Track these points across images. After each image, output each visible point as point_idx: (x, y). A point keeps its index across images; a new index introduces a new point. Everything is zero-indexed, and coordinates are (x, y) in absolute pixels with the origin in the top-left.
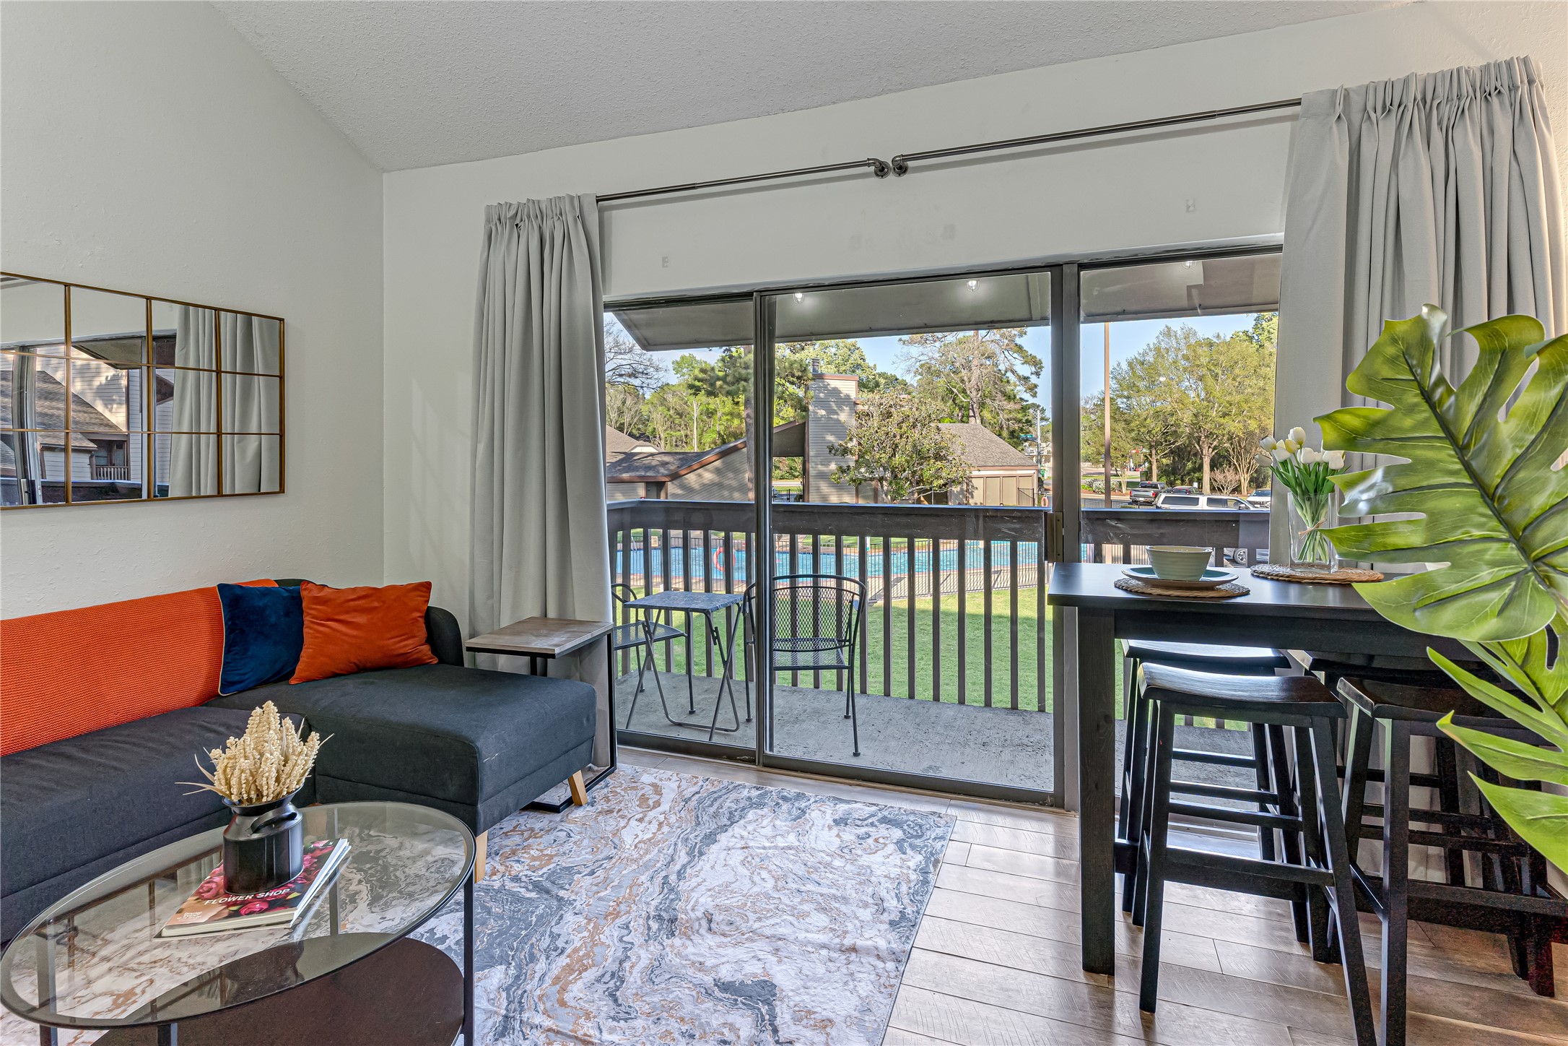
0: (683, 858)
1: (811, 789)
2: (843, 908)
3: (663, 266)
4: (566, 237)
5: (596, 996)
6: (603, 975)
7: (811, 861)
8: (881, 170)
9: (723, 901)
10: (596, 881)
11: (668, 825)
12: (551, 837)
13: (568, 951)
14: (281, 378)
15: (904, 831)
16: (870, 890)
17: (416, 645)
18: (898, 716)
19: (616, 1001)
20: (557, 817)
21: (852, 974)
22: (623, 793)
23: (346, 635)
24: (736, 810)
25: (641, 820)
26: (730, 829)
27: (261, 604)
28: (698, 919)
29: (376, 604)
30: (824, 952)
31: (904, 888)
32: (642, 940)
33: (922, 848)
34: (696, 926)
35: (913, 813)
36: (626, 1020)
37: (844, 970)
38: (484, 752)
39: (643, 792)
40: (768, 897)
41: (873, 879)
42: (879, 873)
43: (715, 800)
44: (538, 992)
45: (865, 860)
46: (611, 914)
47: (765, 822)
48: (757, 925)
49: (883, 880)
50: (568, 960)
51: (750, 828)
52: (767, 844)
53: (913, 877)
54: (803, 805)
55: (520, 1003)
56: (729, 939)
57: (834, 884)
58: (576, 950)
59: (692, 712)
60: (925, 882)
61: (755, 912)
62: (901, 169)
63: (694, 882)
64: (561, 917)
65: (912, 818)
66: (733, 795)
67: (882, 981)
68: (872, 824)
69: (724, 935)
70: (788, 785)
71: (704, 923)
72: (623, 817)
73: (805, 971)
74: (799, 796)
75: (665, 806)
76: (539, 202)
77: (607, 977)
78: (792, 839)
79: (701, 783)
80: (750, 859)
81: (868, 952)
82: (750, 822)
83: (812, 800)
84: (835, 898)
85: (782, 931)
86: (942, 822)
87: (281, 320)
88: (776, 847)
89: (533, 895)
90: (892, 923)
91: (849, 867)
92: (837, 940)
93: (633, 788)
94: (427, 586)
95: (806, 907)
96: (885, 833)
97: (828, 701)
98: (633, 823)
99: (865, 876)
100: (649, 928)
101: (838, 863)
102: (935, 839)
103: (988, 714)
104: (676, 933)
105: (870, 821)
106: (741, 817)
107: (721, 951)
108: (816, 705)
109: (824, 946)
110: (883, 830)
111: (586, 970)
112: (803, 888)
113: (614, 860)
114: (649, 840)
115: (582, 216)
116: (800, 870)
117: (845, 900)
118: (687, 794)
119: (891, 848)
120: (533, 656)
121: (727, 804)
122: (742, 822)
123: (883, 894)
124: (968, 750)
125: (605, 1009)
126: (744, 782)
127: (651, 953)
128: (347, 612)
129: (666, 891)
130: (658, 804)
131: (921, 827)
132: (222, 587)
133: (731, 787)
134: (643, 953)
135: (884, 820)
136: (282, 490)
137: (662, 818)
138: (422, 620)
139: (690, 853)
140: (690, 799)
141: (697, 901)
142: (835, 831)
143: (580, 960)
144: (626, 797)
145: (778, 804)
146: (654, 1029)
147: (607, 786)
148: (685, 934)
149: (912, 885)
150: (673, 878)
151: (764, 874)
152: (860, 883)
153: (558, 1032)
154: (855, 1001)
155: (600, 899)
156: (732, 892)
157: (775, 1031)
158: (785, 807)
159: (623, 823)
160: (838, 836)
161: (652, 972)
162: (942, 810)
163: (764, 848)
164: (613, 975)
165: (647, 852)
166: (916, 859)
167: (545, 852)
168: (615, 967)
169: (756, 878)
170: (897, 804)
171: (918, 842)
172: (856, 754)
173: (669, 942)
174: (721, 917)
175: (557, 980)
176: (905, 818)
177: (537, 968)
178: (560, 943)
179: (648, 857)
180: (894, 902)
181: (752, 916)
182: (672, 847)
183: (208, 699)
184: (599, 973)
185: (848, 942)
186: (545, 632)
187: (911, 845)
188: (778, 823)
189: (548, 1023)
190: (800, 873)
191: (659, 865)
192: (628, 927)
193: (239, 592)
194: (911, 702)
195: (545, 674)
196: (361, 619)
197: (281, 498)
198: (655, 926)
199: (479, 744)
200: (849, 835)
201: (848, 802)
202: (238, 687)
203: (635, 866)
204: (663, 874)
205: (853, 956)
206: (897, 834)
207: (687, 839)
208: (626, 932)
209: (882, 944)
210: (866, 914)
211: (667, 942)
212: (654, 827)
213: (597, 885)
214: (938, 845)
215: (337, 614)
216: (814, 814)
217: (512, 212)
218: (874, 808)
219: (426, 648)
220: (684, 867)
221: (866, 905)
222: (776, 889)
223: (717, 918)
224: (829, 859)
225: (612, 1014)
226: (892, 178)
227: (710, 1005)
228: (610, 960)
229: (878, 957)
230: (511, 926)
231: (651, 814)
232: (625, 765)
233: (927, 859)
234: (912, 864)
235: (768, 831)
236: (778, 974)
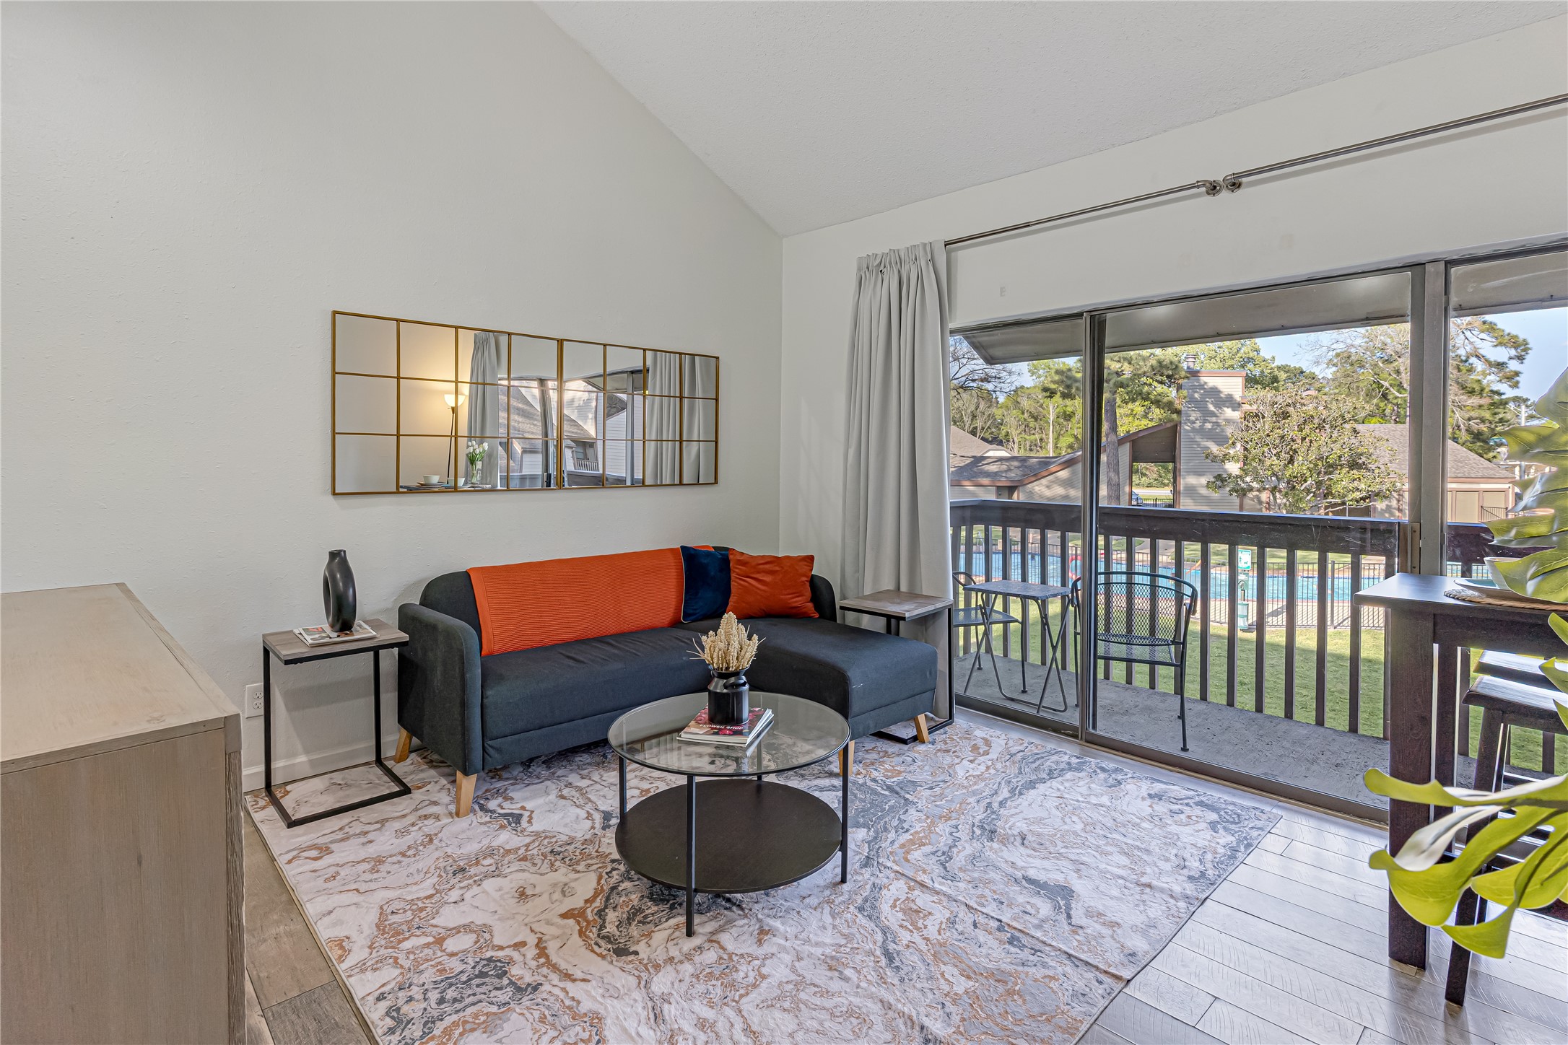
0: (1005, 793)
1: (1130, 769)
2: (1145, 857)
3: (1001, 296)
4: (919, 278)
5: (931, 862)
6: (937, 852)
7: (1120, 818)
8: (1213, 188)
9: (1035, 828)
10: (933, 794)
11: (995, 769)
12: (900, 759)
13: (912, 832)
14: (717, 400)
15: (1220, 816)
16: (1174, 851)
17: (802, 601)
18: (1238, 725)
19: (945, 868)
20: (905, 747)
21: (1144, 901)
22: (958, 740)
23: (757, 588)
24: (1055, 770)
25: (971, 761)
26: (1049, 782)
27: (706, 561)
28: (1014, 835)
29: (777, 568)
30: (1121, 881)
31: (1209, 856)
32: (968, 838)
33: (1236, 832)
34: (1012, 839)
35: (1234, 804)
36: (952, 881)
37: (1137, 897)
38: (853, 680)
39: (975, 742)
40: (1075, 833)
41: (1179, 843)
42: (1185, 840)
43: (1038, 759)
44: (890, 849)
45: (1174, 828)
46: (944, 817)
47: (1081, 783)
48: (1063, 851)
49: (1188, 847)
50: (911, 837)
51: (1067, 785)
52: (1081, 799)
53: (1221, 850)
54: (1120, 777)
55: (877, 852)
56: (1038, 854)
57: (1139, 839)
58: (917, 832)
59: (1024, 692)
60: (1233, 857)
61: (1063, 842)
62: (1235, 185)
63: (1013, 811)
64: (907, 810)
65: (1231, 807)
66: (1055, 758)
67: (1171, 912)
68: (1187, 804)
69: (1034, 850)
70: (1110, 761)
71: (1019, 839)
72: (958, 757)
73: (1101, 889)
74: (1116, 770)
75: (993, 755)
76: (899, 250)
77: (940, 853)
78: (1105, 800)
79: (1026, 745)
80: (1063, 806)
81: (1162, 890)
82: (1067, 780)
83: (1130, 775)
84: (1139, 848)
85: (1084, 859)
86: (1265, 817)
87: (717, 357)
88: (1089, 803)
89: (886, 793)
90: (1190, 877)
91: (1156, 830)
92: (1135, 877)
93: (966, 738)
94: (810, 559)
95: (1109, 849)
96: (1200, 814)
97: (1163, 701)
98: (965, 762)
99: (1172, 840)
100: (973, 832)
101: (1145, 825)
102: (1253, 828)
103: (1352, 739)
104: (995, 840)
105: (1186, 801)
106: (1060, 775)
107: (1030, 860)
108: (1149, 703)
109: (1121, 877)
110: (1197, 811)
111: (924, 845)
112: (1109, 835)
113: (948, 784)
114: (978, 776)
115: (932, 259)
116: (1110, 823)
117: (1148, 852)
118: (1014, 750)
119: (1202, 825)
120: (889, 617)
121: (1048, 763)
122: (1060, 779)
123: (1187, 856)
124: (1315, 767)
125: (937, 871)
126: (1067, 752)
127: (974, 847)
128: (759, 573)
129: (989, 812)
130: (986, 753)
131: (1239, 816)
132: (683, 548)
133: (1053, 752)
134: (967, 845)
135: (1201, 804)
136: (716, 482)
137: (990, 763)
138: (808, 584)
139: (1012, 791)
140: (1015, 754)
141: (1014, 824)
142: (1149, 802)
143: (920, 839)
144: (961, 743)
145: (1095, 771)
146: (973, 891)
147: (945, 733)
148: (1002, 842)
149: (1218, 856)
150: (995, 805)
151: (1075, 818)
152: (1165, 844)
153: (903, 875)
154: (1143, 918)
155: (936, 806)
156: (1044, 824)
157: (1069, 917)
158: (1102, 775)
159: (957, 761)
160: (1150, 806)
161: (973, 859)
162: (1267, 809)
163: (1078, 801)
164: (944, 853)
165: (975, 783)
166: (1225, 839)
167: (896, 768)
168: (946, 849)
169: (1067, 820)
170: (1216, 795)
171: (1233, 827)
172: (1184, 749)
173: (989, 844)
174: (1033, 839)
175: (902, 846)
176: (1223, 806)
177: (889, 836)
178: (906, 826)
179: (976, 787)
180: (1197, 864)
181: (1060, 844)
182: (997, 785)
183: (675, 624)
184: (934, 849)
185: (1144, 880)
186: (898, 601)
187: (1224, 828)
188: (1093, 786)
189: (896, 868)
190: (1108, 825)
191: (984, 794)
192: (957, 828)
193: (693, 552)
194: (1258, 715)
195: (898, 634)
196: (768, 578)
197: (715, 488)
198: (978, 832)
199: (849, 674)
200: (1162, 808)
201: (1166, 783)
202: (692, 618)
203: (965, 791)
204: (988, 800)
205: (1148, 890)
206: (1213, 816)
207: (1010, 782)
208: (955, 830)
209: (1177, 889)
210: (1167, 866)
211: (986, 844)
212: (983, 768)
213: (934, 797)
214: (1254, 833)
215: (753, 573)
216: (1130, 787)
217: (877, 262)
218: (1192, 793)
219: (810, 605)
220: (1006, 800)
221: (1167, 860)
222: (1084, 830)
223: (1029, 837)
224: (1139, 821)
225: (942, 875)
226: (1225, 195)
227: (1018, 889)
228: (942, 844)
229: (1172, 897)
230: (871, 808)
231: (981, 759)
232: (962, 721)
233: (1239, 841)
234: (1222, 841)
235: (1084, 790)
236: (1077, 885)
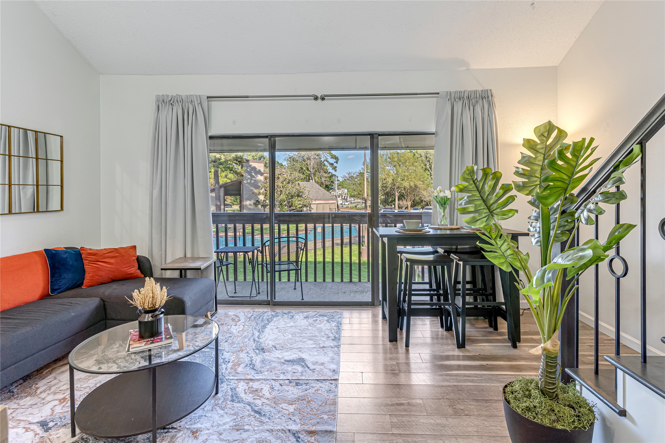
0: (257, 334)
1: (293, 311)
2: (316, 338)
3: (234, 124)
4: (195, 110)
5: (248, 370)
6: (247, 365)
7: (301, 329)
8: (316, 98)
9: (276, 342)
10: (229, 343)
11: (247, 325)
12: (205, 333)
13: (231, 361)
14: (62, 161)
15: (328, 317)
16: (323, 333)
17: (134, 270)
18: (312, 287)
19: (255, 370)
20: (203, 328)
21: (326, 353)
22: (224, 319)
23: (107, 267)
24: (269, 319)
25: (235, 325)
26: (269, 324)
27: (65, 256)
28: (271, 348)
29: (117, 255)
30: (315, 349)
31: (333, 331)
32: (255, 355)
33: (335, 321)
34: (271, 349)
35: (329, 312)
36: (261, 373)
37: (323, 352)
38: (187, 302)
39: (232, 317)
40: (291, 339)
41: (323, 330)
42: (324, 328)
43: (260, 316)
44: (227, 372)
45: (318, 326)
46: (240, 351)
47: (281, 321)
48: (291, 346)
49: (326, 330)
50: (232, 363)
51: (276, 323)
52: (285, 326)
53: (335, 328)
54: (292, 315)
55: (223, 375)
56: (284, 351)
57: (311, 333)
58: (233, 361)
59: (235, 293)
60: (339, 329)
61: (289, 343)
62: (323, 99)
63: (264, 339)
64: (223, 354)
65: (329, 314)
66: (266, 314)
67: (335, 352)
68: (317, 317)
69: (282, 350)
70: (286, 310)
71: (273, 348)
72: (229, 325)
73: (311, 354)
74: (289, 312)
75: (243, 320)
76: (181, 96)
77: (249, 365)
78: (292, 324)
79: (252, 313)
80: (280, 331)
81: (328, 347)
82: (276, 321)
83: (294, 313)
84: (313, 336)
85: (300, 346)
86: (339, 314)
87: (61, 137)
88: (288, 327)
90: (333, 340)
91: (314, 328)
92: (318, 346)
93: (227, 317)
94: (134, 247)
95: (305, 340)
96: (322, 319)
97: (286, 285)
98: (233, 326)
99: (320, 330)
100: (256, 352)
101: (310, 328)
102: (338, 318)
103: (343, 284)
104: (266, 352)
105: (316, 316)
106: (272, 320)
107: (282, 354)
108: (282, 286)
109: (314, 348)
110: (321, 318)
111: (240, 365)
112: (302, 335)
113: (232, 337)
114: (242, 330)
115: (201, 103)
116: (299, 331)
117: (316, 336)
118: (249, 315)
119: (325, 322)
120: (181, 270)
121: (265, 317)
122: (273, 321)
123: (327, 333)
124: (339, 295)
125: (252, 372)
126: (267, 312)
127: (260, 358)
128: (105, 258)
129: (256, 342)
130: (239, 320)
131: (333, 316)
132: (46, 250)
133: (264, 312)
134: (257, 358)
135: (320, 315)
136: (62, 209)
137: (243, 324)
138: (136, 260)
139: (259, 331)
140: (251, 317)
141: (268, 343)
142: (305, 320)
143: (237, 363)
144: (226, 320)
145: (283, 315)
146: (271, 374)
147: (216, 317)
148: (269, 351)
149: (335, 330)
150: (257, 339)
151: (287, 334)
152: (319, 332)
153: (240, 379)
154: (329, 358)
155: (234, 347)
156: (279, 339)
157: (308, 368)
158: (286, 316)
159: (229, 327)
160: (307, 321)
161: (263, 361)
162: (338, 311)
163: (284, 327)
164: (250, 364)
165: (243, 334)
166: (334, 324)
167: (205, 338)
168: (250, 362)
169: (285, 335)
170: (323, 311)
171: (333, 320)
172: (303, 299)
173: (264, 354)
174: (278, 346)
175: (232, 368)
176: (327, 314)
177: (223, 367)
178: (227, 360)
179: (244, 335)
180: (332, 335)
181: (289, 345)
182: (252, 331)
183: (45, 297)
184: (245, 364)
185: (321, 346)
187: (331, 321)
188: (285, 320)
189: (235, 378)
190: (299, 332)
191: (250, 336)
192: (248, 353)
193: (54, 252)
194: (316, 282)
195: (186, 276)
196: (112, 261)
197: (62, 212)
198: (257, 351)
199: (184, 299)
200: (311, 321)
201: (307, 312)
202: (59, 291)
203: (241, 338)
204: (253, 338)
205: (324, 349)
206: (326, 318)
207: (256, 328)
208: (248, 354)
209: (332, 345)
210: (324, 339)
211: (263, 354)
212: (242, 327)
213: (230, 344)
214: (340, 319)
215: (101, 259)
216: (297, 317)
217: (170, 99)
218: (316, 313)
219: (139, 271)
220: (259, 335)
221: (323, 337)
222: (293, 336)
223: (277, 346)
224: (307, 327)
225: (256, 373)
226: (319, 101)
227: (286, 366)
228: (247, 361)
229: (332, 348)
230: (205, 359)
231: (239, 323)
232: (221, 310)
233: (337, 323)
234: (333, 325)
235: (283, 323)
236: (304, 356)
